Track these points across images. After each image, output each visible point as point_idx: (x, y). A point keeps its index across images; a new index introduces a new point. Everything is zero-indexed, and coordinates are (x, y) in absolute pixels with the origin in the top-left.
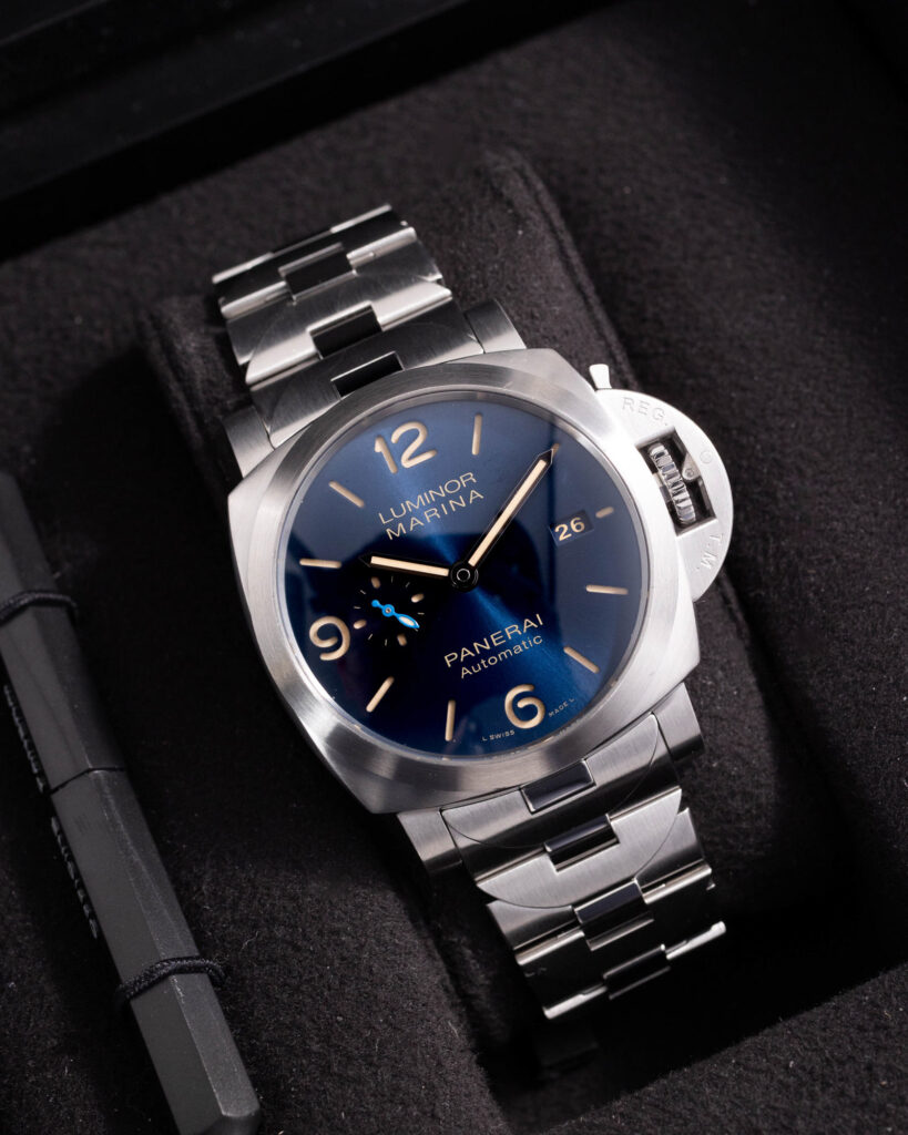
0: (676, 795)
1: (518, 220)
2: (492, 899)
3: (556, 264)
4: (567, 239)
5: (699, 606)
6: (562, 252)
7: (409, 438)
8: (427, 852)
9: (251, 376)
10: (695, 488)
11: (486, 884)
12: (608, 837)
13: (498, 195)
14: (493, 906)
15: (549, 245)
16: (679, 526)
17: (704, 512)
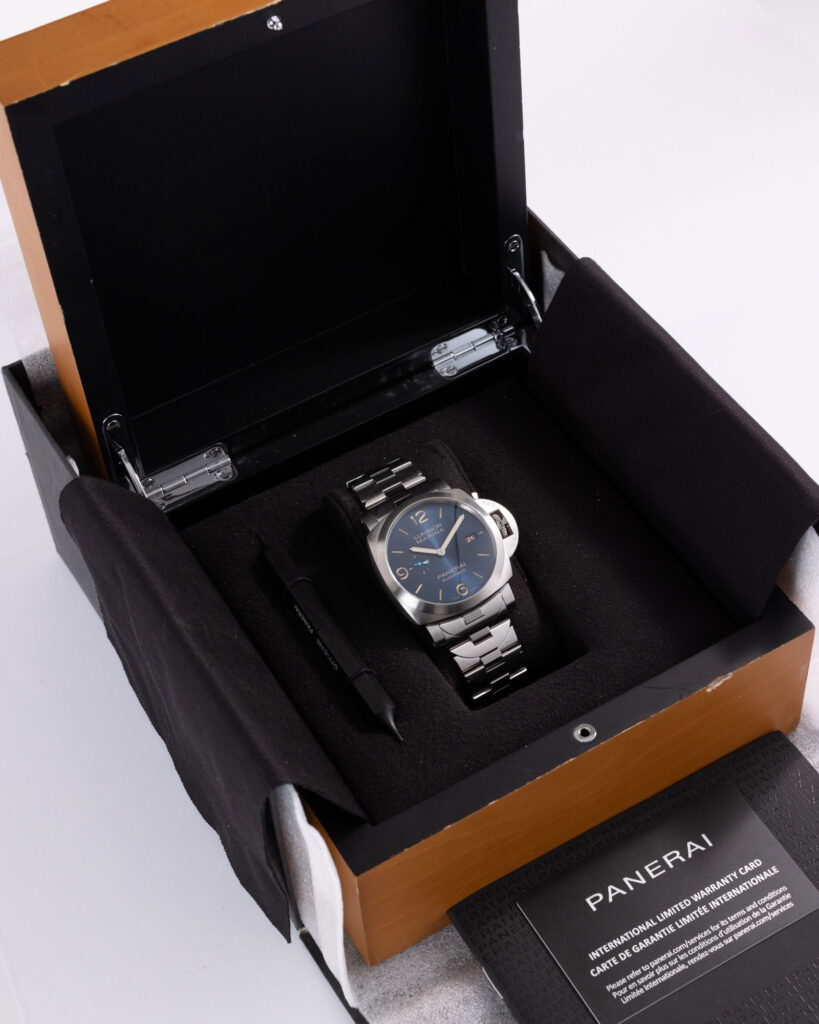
0: (508, 622)
1: (443, 457)
2: (455, 655)
3: (456, 470)
4: (458, 462)
5: (512, 559)
6: (457, 466)
7: (420, 515)
8: (436, 639)
9: (367, 505)
10: (507, 525)
11: (454, 651)
12: (489, 635)
13: (435, 451)
14: (456, 658)
15: (453, 465)
16: (504, 537)
17: (510, 533)
